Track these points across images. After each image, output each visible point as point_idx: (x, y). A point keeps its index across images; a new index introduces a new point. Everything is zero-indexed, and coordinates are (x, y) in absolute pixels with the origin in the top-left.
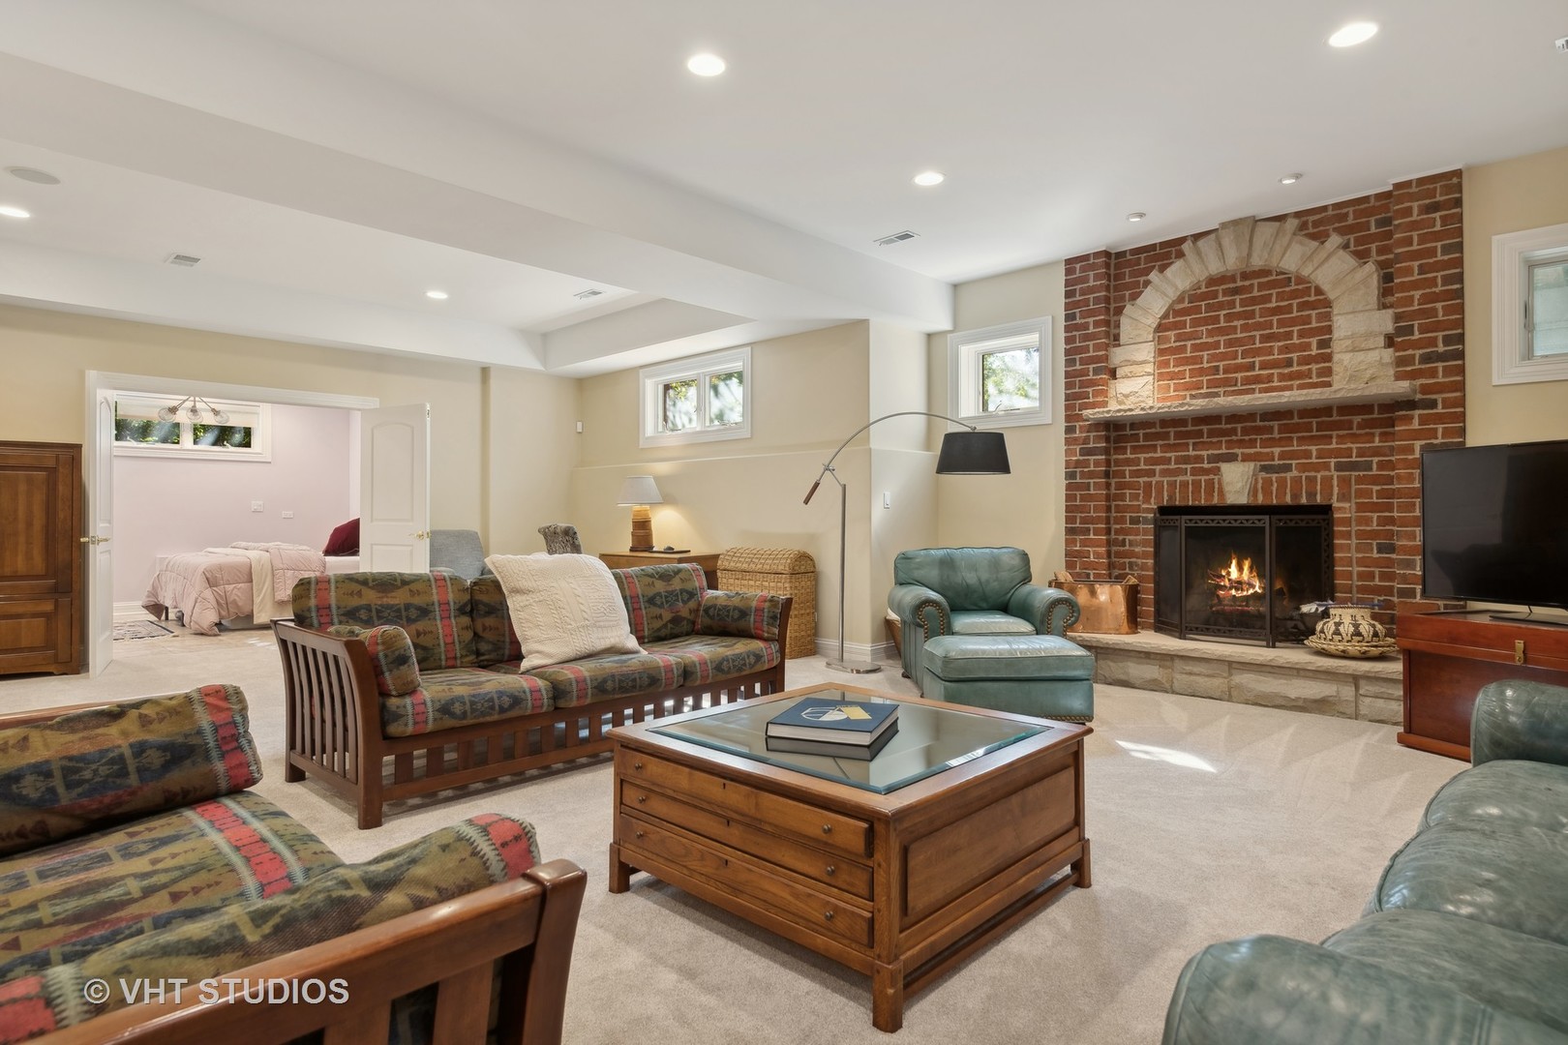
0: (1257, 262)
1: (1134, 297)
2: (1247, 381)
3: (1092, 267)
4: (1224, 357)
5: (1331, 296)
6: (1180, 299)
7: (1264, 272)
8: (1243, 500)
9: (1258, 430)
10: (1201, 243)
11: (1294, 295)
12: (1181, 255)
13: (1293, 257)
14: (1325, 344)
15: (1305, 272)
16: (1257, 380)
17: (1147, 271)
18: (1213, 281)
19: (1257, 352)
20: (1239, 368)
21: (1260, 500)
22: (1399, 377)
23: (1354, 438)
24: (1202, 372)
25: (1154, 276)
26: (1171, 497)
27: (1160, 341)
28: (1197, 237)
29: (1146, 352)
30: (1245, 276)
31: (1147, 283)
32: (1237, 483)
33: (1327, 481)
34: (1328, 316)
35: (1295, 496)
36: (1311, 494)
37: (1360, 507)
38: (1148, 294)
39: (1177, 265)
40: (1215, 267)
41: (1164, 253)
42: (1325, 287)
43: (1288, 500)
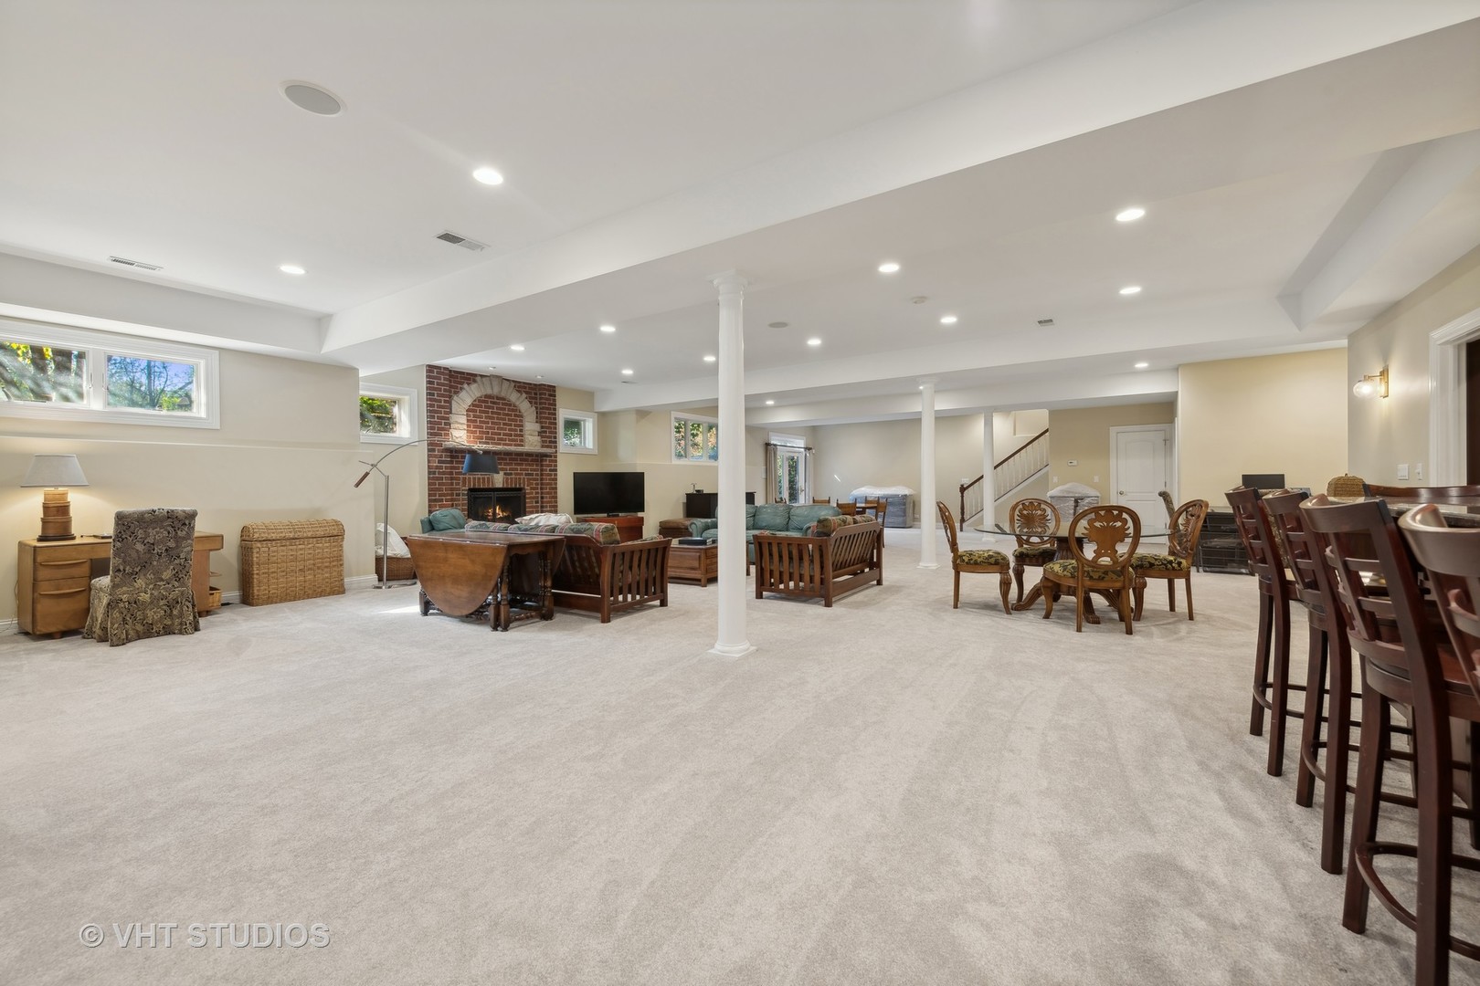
0: (503, 395)
1: (456, 393)
2: (499, 439)
3: (443, 374)
4: (490, 428)
5: (525, 415)
6: (475, 401)
7: (504, 399)
8: (501, 486)
9: (502, 459)
10: (484, 379)
11: (513, 410)
12: (475, 381)
13: (514, 397)
14: (521, 431)
15: (517, 403)
16: (501, 439)
17: (462, 383)
18: (486, 396)
19: (502, 429)
20: (496, 434)
21: (505, 486)
22: (542, 446)
23: (529, 465)
24: (483, 433)
25: (465, 386)
26: (474, 484)
27: (467, 415)
28: (482, 376)
29: (463, 420)
30: (498, 398)
31: (461, 389)
32: (498, 480)
33: (524, 479)
34: (521, 421)
35: (516, 485)
36: (520, 484)
37: (532, 489)
38: (463, 394)
39: (474, 386)
40: (489, 392)
41: (467, 377)
42: (523, 411)
43: (513, 486)
